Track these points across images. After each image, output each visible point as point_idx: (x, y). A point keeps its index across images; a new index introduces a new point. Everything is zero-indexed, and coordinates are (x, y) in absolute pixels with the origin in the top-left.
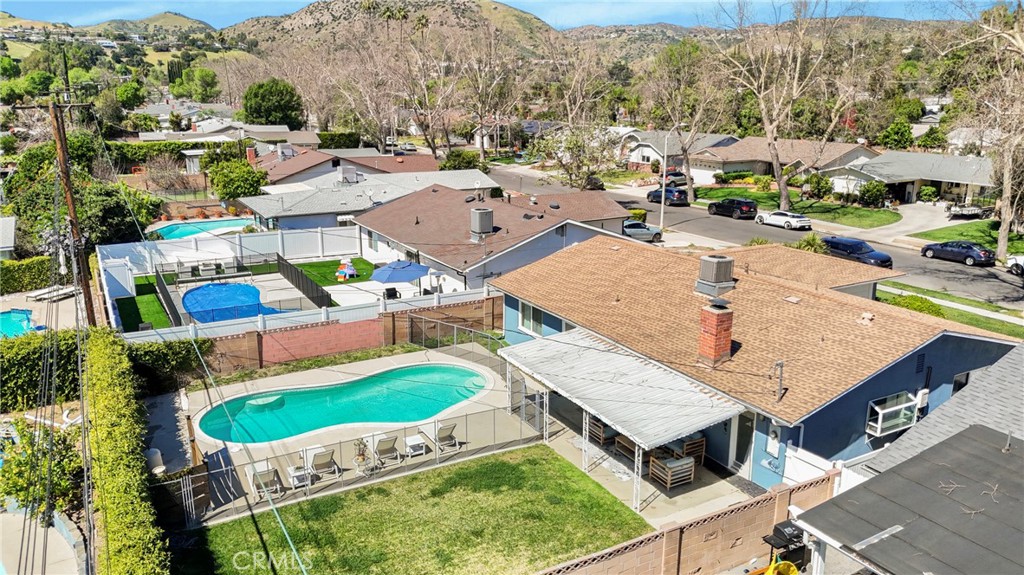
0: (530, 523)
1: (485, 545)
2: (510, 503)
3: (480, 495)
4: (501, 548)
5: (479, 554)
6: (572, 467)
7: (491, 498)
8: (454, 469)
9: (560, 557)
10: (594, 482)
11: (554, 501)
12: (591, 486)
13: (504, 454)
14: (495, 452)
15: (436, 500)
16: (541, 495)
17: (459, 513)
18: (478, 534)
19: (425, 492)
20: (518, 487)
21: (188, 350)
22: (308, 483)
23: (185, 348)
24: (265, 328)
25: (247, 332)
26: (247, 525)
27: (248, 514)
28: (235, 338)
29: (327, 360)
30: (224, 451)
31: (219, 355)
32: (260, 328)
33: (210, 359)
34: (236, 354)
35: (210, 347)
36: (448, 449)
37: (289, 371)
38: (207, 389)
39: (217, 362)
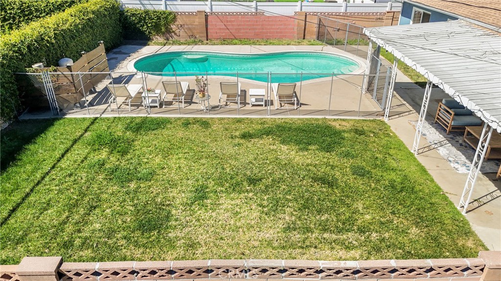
0: (317, 187)
1: (251, 195)
2: (309, 161)
3: (284, 148)
4: (265, 203)
5: (238, 202)
6: (401, 146)
7: (293, 153)
8: (279, 122)
9: (326, 235)
10: (419, 165)
11: (360, 172)
12: (413, 168)
13: (335, 120)
14: (327, 117)
15: (241, 141)
16: (348, 163)
17: (251, 157)
18: (253, 181)
19: (237, 134)
20: (328, 149)
21: (159, 18)
22: (157, 104)
23: (158, 16)
24: (212, 10)
25: (198, 11)
26: (87, 124)
27: (98, 116)
28: (190, 14)
29: (251, 42)
30: (132, 76)
31: (180, 26)
32: (208, 10)
33: (173, 27)
34: (190, 26)
35: (174, 18)
36: (287, 107)
37: (222, 44)
38: (165, 45)
39: (179, 30)
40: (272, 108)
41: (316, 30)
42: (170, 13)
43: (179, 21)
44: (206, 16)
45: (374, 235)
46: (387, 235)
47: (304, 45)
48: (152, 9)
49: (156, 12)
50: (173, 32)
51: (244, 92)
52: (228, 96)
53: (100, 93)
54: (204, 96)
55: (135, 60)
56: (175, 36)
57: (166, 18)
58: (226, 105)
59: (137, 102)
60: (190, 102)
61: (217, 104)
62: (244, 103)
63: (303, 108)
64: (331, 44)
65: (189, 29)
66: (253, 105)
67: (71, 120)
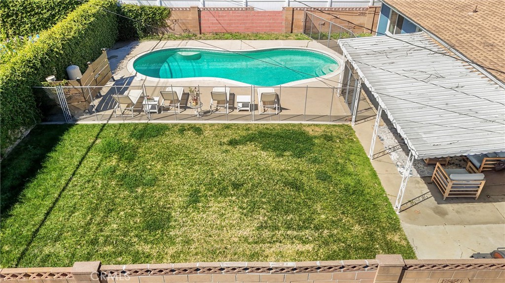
0: (287, 191)
1: (234, 198)
2: (283, 167)
3: (264, 154)
4: (245, 205)
5: (224, 204)
6: (360, 152)
7: (270, 159)
8: (261, 127)
9: (289, 232)
10: (372, 170)
11: (323, 177)
12: (367, 173)
13: (309, 125)
14: (303, 122)
15: (229, 148)
16: (314, 168)
17: (236, 163)
18: (236, 186)
19: (225, 140)
20: (300, 155)
21: (155, 14)
22: (156, 111)
23: (153, 12)
24: (204, 6)
25: (191, 7)
26: (97, 130)
27: (105, 122)
28: (184, 10)
29: (242, 36)
30: (132, 78)
31: (174, 21)
32: (201, 6)
33: (168, 22)
34: (184, 21)
35: (168, 14)
36: (270, 111)
37: (214, 39)
38: (161, 40)
39: (173, 25)
40: (256, 113)
41: (302, 24)
42: (165, 9)
43: (174, 16)
44: (199, 11)
45: (326, 231)
46: (335, 232)
47: (291, 39)
48: (148, 5)
49: (152, 8)
50: (168, 26)
51: (233, 96)
52: (218, 103)
53: (105, 96)
54: (197, 104)
55: (134, 60)
56: (170, 30)
57: (161, 13)
58: (217, 110)
59: (138, 108)
60: (185, 107)
61: (209, 109)
62: (233, 108)
63: (284, 112)
64: (316, 39)
65: (184, 24)
66: (240, 111)
67: (82, 126)
